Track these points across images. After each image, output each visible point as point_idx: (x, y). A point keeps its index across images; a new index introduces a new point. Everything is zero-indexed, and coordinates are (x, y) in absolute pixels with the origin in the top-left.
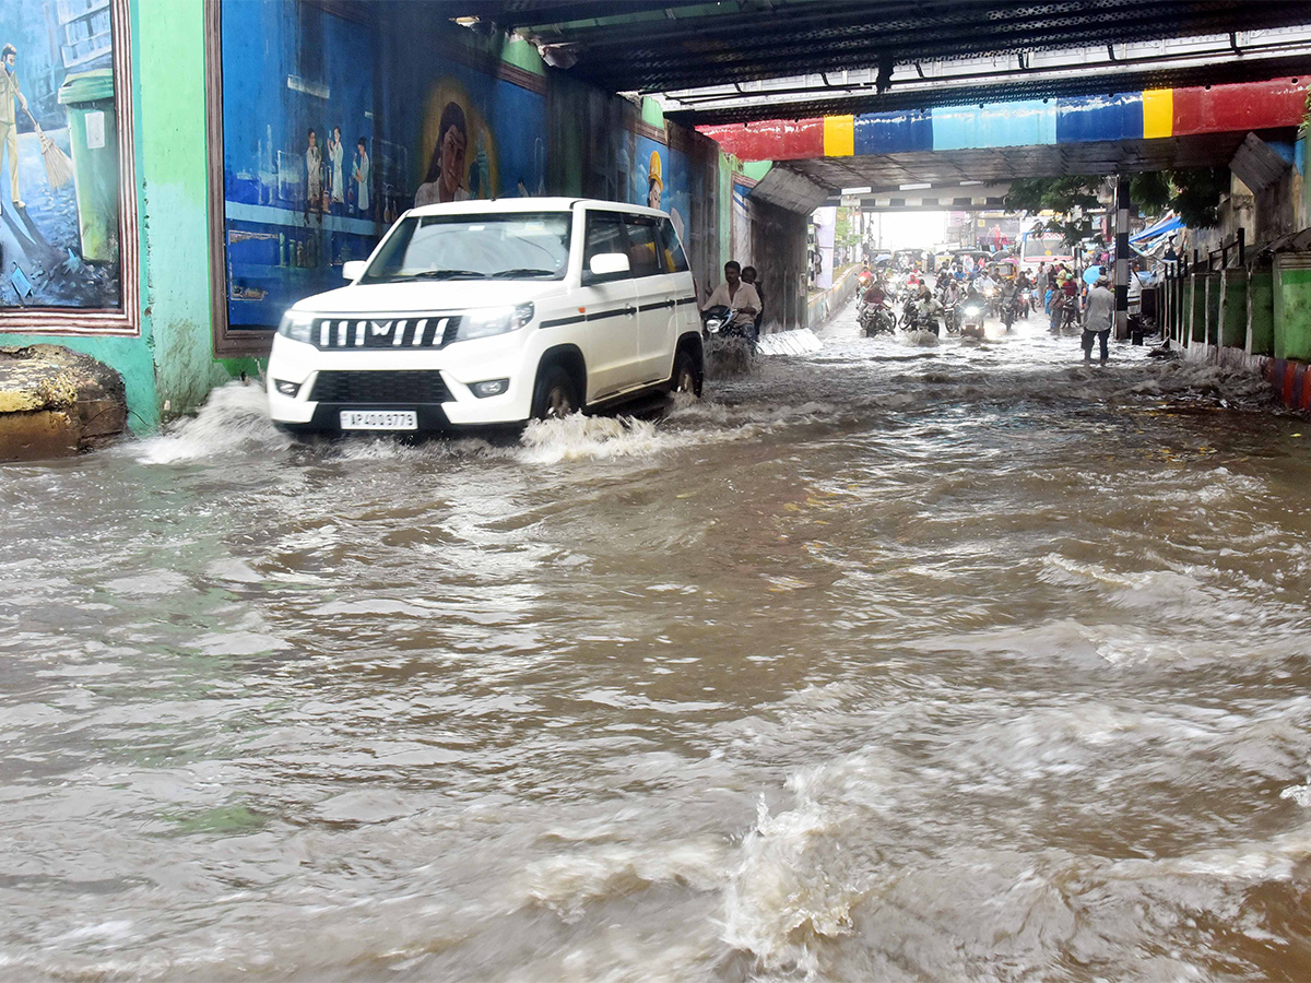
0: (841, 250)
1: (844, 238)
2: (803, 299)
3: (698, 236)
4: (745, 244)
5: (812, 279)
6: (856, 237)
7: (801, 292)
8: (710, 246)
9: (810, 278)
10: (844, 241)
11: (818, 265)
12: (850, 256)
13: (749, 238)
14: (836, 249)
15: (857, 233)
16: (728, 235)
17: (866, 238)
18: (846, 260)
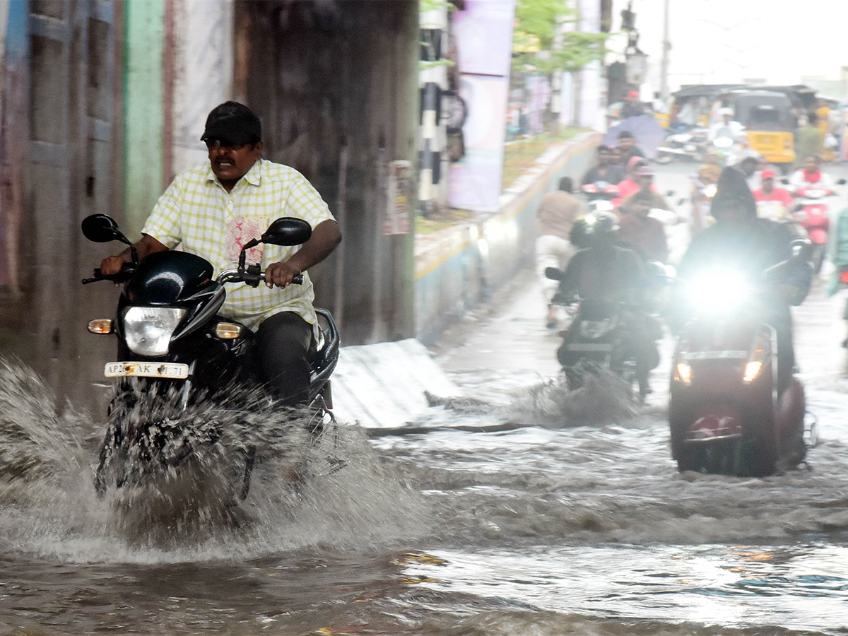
0: (534, 84)
1: (546, 43)
2: (399, 245)
3: (55, 27)
4: (212, 57)
5: (436, 178)
6: (584, 42)
7: (393, 219)
8: (94, 60)
9: (426, 175)
10: (545, 55)
11: (455, 133)
12: (562, 105)
13: (224, 36)
14: (516, 81)
15: (590, 28)
16: (157, 27)
17: (616, 46)
18: (550, 116)
